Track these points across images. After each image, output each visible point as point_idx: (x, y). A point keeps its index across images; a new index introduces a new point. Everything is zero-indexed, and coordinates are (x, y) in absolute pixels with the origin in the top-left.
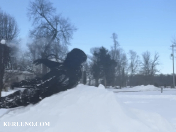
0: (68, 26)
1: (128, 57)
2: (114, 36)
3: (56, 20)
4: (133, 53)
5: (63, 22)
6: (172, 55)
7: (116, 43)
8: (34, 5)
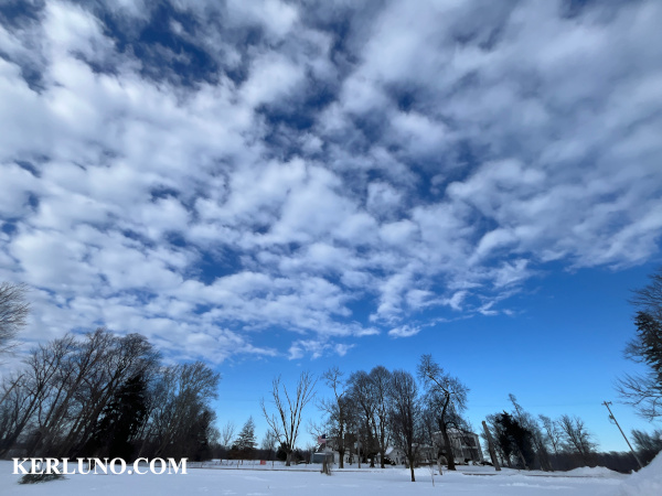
0: (459, 386)
1: (541, 424)
2: (512, 398)
3: (445, 380)
4: (546, 420)
5: (453, 382)
6: (612, 417)
7: (517, 407)
8: (422, 368)
